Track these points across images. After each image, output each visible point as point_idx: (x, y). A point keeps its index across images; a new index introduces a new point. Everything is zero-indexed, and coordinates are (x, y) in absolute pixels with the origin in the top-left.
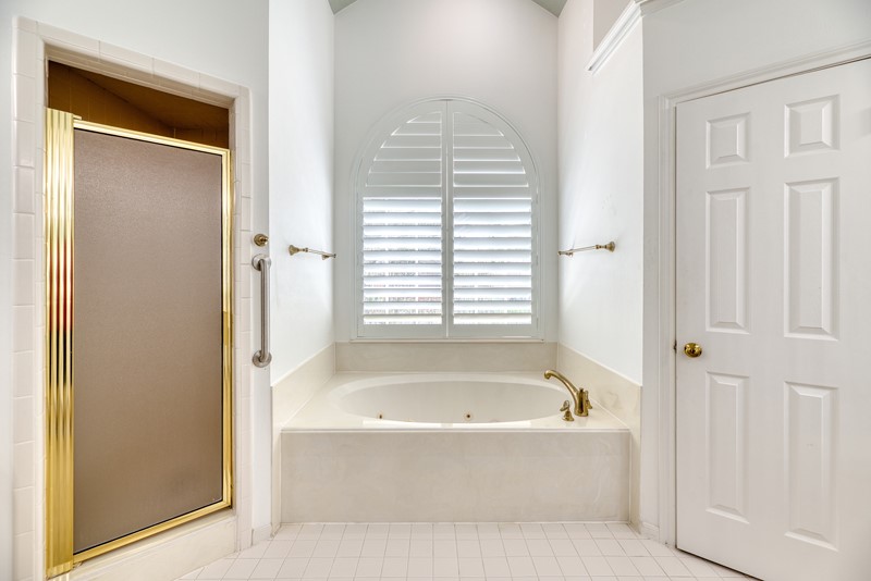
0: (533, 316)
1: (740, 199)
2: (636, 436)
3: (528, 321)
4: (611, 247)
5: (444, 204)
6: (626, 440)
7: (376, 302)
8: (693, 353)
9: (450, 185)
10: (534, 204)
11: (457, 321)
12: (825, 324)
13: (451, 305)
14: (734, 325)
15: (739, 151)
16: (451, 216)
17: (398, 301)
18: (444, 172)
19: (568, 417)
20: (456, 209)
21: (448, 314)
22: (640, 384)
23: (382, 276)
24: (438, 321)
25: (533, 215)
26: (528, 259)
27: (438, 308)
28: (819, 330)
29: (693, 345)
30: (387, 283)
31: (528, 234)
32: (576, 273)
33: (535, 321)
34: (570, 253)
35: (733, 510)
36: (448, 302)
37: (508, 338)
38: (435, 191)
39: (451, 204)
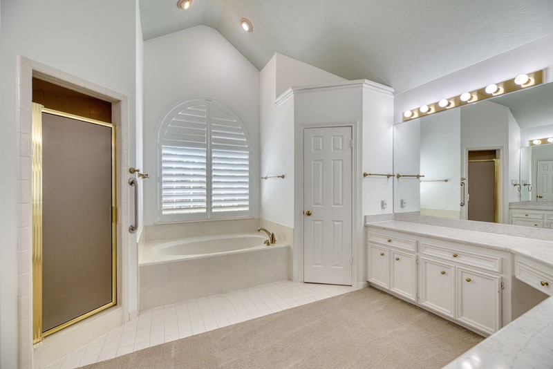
0: (249, 206)
1: (321, 163)
2: (292, 247)
3: (247, 209)
4: (283, 177)
5: (207, 152)
6: (288, 249)
7: (168, 202)
8: (309, 214)
9: (210, 143)
10: (250, 155)
11: (214, 210)
12: (341, 203)
13: (211, 202)
14: (320, 204)
15: (321, 148)
16: (211, 158)
17: (182, 201)
18: (207, 136)
19: (268, 244)
20: (213, 155)
21: (209, 207)
22: (293, 227)
23: (172, 188)
24: (204, 211)
25: (250, 160)
26: (247, 180)
27: (204, 204)
28: (339, 204)
29: (309, 212)
30: (175, 192)
31: (247, 169)
32: (268, 187)
33: (251, 208)
34: (266, 178)
35: (319, 264)
36: (209, 201)
37: (238, 217)
38: (203, 146)
39: (211, 153)
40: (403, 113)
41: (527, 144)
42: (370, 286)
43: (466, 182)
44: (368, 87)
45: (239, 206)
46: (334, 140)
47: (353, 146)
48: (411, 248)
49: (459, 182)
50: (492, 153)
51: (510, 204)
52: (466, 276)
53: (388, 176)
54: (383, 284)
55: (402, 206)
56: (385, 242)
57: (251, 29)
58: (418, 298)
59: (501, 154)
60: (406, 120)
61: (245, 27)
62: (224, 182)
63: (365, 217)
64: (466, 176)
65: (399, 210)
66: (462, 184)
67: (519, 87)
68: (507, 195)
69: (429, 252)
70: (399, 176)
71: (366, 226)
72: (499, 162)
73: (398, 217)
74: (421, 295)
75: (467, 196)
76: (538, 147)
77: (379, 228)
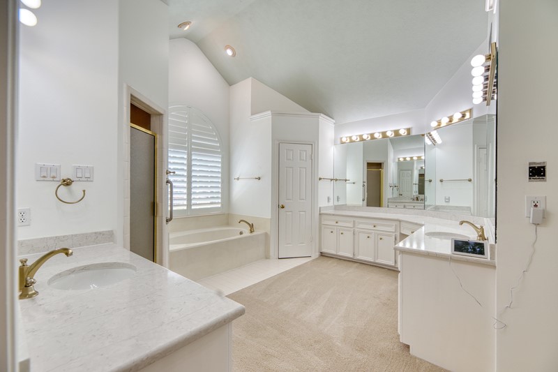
0: (221, 203)
1: (291, 169)
2: (269, 233)
3: (219, 205)
4: (259, 179)
5: (188, 154)
6: (266, 234)
8: (283, 207)
9: (191, 146)
10: (222, 158)
11: (193, 207)
12: (304, 198)
13: (191, 200)
14: (290, 199)
15: (291, 158)
16: (191, 160)
18: (188, 140)
20: (193, 158)
21: (189, 205)
22: (270, 217)
24: (185, 208)
25: (222, 163)
26: (220, 180)
27: (185, 202)
29: (282, 205)
31: (220, 170)
33: (222, 205)
34: (238, 179)
35: (290, 244)
36: (189, 199)
37: (212, 213)
38: (184, 148)
39: (191, 155)
40: (341, 138)
41: (397, 160)
42: (322, 255)
43: (366, 184)
44: (322, 118)
45: (212, 203)
46: (300, 153)
47: (313, 158)
48: (351, 225)
49: (362, 184)
50: (379, 165)
51: (388, 199)
52: (380, 237)
53: (331, 180)
54: (332, 252)
55: (338, 201)
56: (334, 223)
57: (234, 55)
58: (354, 255)
59: (384, 166)
60: (342, 143)
61: (229, 52)
62: (200, 182)
63: (320, 208)
64: (365, 180)
65: (336, 203)
66: (364, 186)
67: (401, 135)
68: (387, 193)
69: (361, 226)
70: (336, 180)
71: (320, 214)
72: (383, 171)
73: (336, 208)
74: (356, 253)
75: (366, 194)
76: (402, 162)
77: (330, 215)
